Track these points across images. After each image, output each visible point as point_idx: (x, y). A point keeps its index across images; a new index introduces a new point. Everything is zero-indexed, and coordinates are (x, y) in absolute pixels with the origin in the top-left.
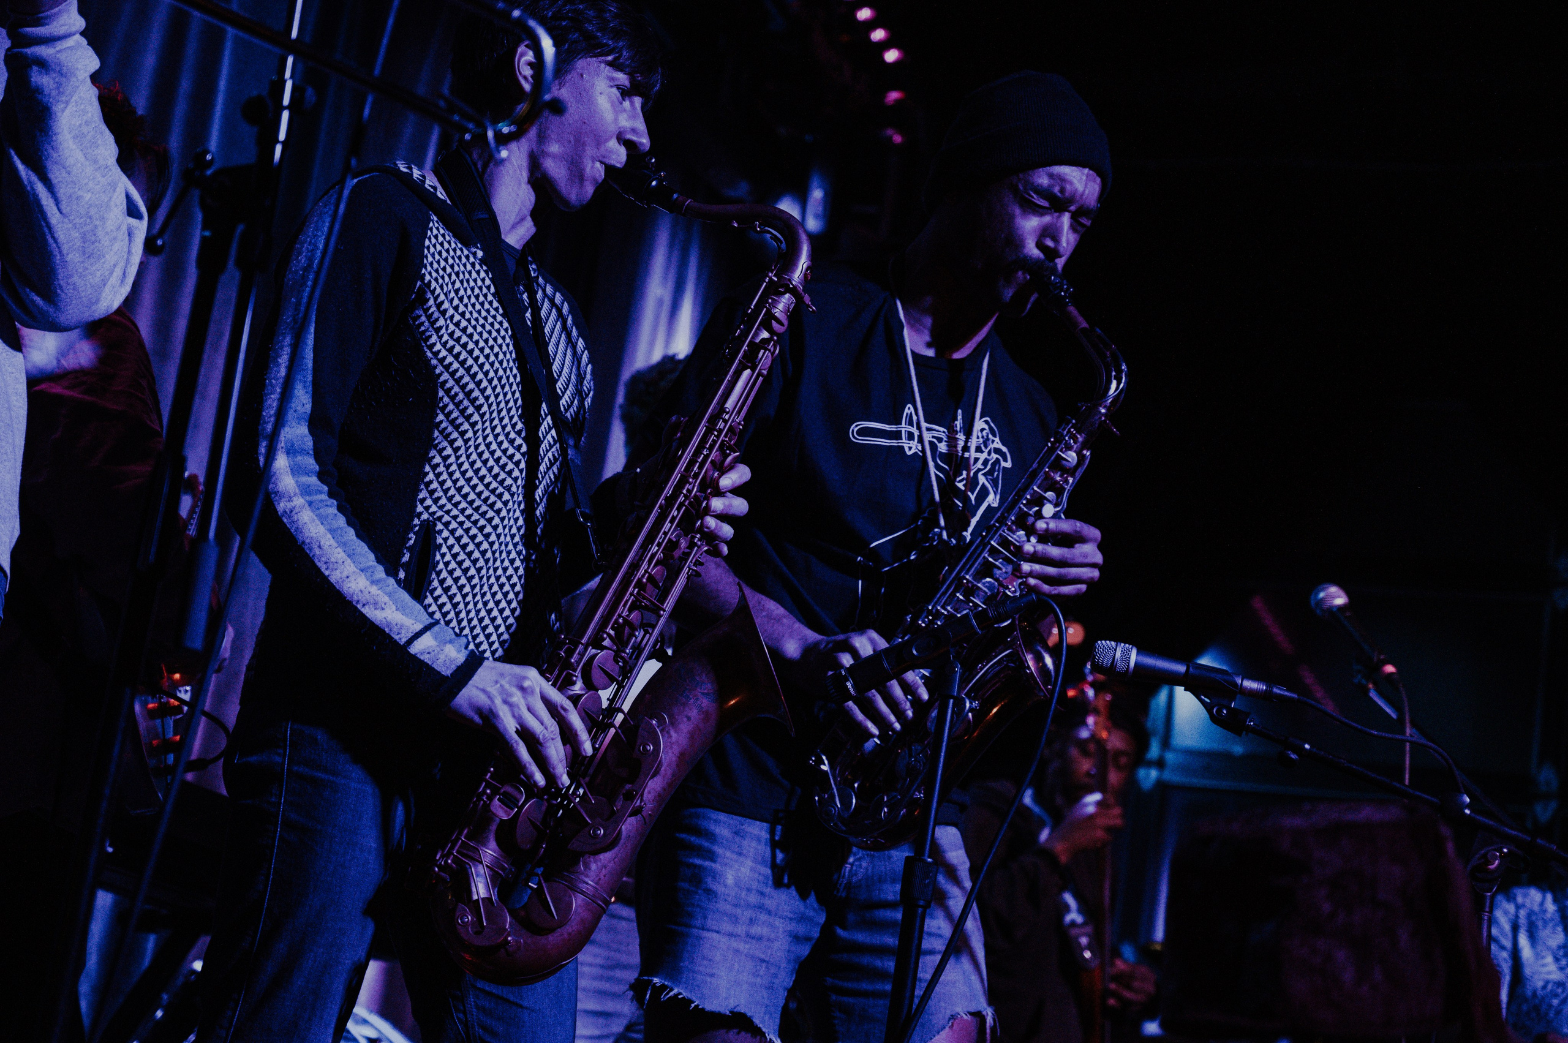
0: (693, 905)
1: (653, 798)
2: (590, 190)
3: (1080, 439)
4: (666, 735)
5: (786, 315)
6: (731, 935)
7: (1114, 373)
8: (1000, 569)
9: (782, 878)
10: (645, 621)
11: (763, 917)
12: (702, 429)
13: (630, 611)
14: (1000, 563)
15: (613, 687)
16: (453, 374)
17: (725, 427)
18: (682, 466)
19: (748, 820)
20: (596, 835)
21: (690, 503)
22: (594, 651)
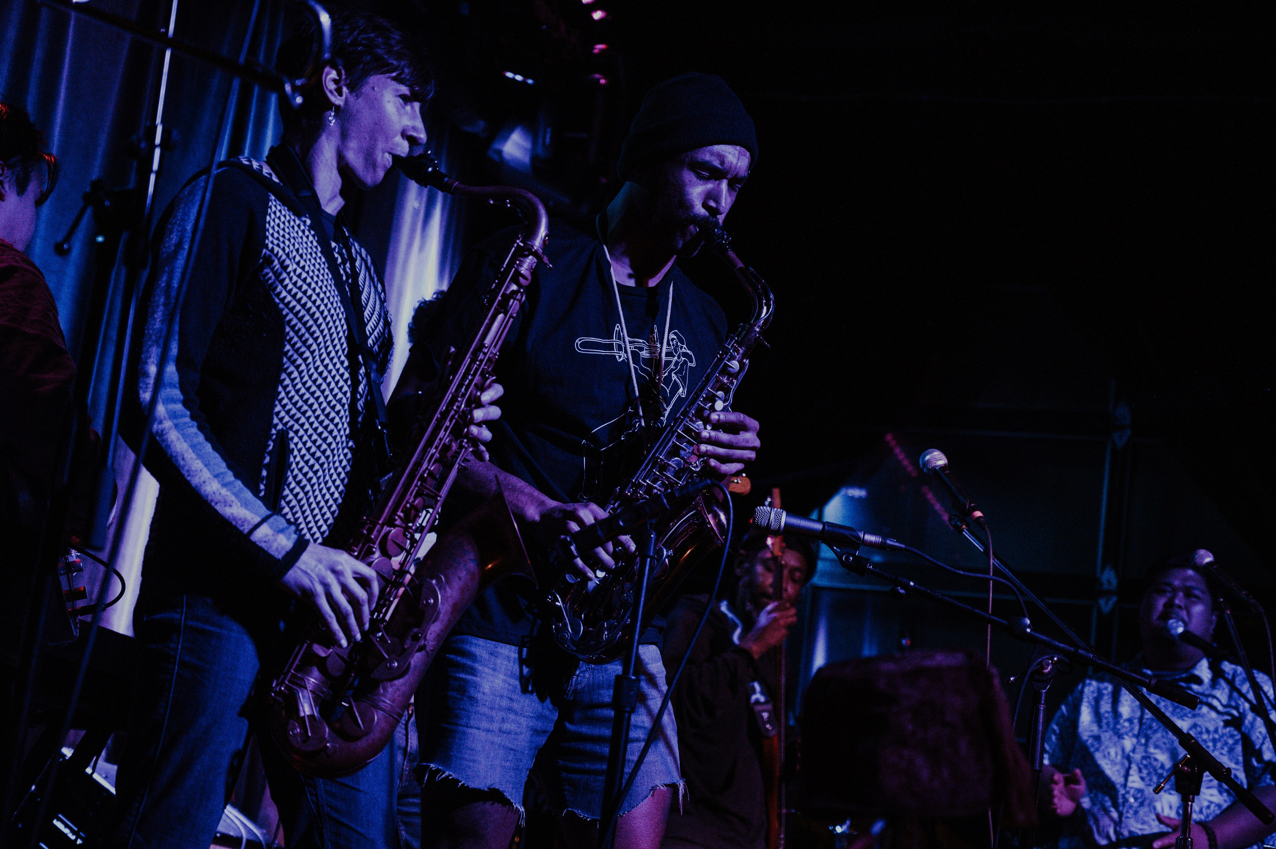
0: (460, 709)
1: (433, 638)
2: (381, 174)
3: (741, 351)
4: (443, 591)
5: (530, 271)
6: (488, 731)
7: (764, 301)
8: (685, 450)
9: (528, 687)
10: (426, 504)
11: (512, 716)
12: (468, 360)
13: (415, 498)
14: (685, 446)
15: (404, 554)
16: (296, 314)
17: (484, 358)
18: (453, 388)
19: (501, 644)
20: (392, 667)
21: (459, 417)
22: (388, 529)
